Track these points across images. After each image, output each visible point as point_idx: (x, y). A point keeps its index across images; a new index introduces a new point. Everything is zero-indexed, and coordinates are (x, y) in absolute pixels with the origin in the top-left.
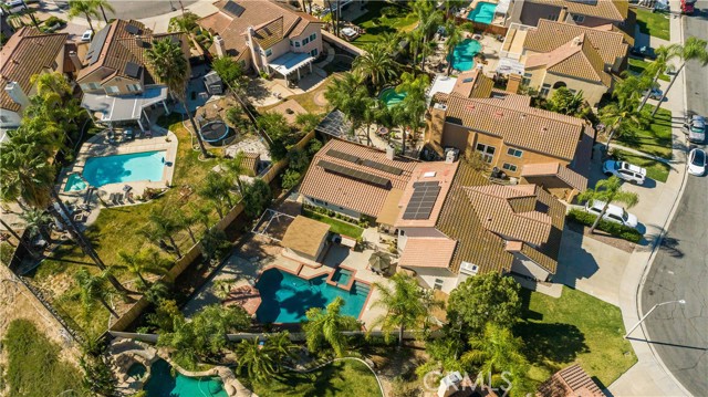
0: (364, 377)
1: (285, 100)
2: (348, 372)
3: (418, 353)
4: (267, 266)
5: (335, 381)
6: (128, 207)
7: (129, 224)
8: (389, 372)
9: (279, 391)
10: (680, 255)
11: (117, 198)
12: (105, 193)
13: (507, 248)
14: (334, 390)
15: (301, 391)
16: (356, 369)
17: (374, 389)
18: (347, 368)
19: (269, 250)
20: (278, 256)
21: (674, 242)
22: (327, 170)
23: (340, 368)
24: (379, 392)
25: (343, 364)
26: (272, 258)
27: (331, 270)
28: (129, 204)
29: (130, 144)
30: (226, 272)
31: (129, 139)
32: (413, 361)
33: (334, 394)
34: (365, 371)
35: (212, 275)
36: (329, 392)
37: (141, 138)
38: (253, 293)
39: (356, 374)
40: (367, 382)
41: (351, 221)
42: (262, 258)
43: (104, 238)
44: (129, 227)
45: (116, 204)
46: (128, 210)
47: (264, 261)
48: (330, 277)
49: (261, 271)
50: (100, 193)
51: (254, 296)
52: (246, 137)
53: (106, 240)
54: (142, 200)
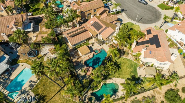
0: (120, 59)
1: (37, 36)
2: (118, 61)
3: (121, 49)
4: (83, 62)
5: (118, 63)
6: (38, 84)
7: (44, 85)
8: (122, 55)
9: (114, 74)
10: (126, 10)
11: (31, 86)
12: (26, 88)
13: (114, 24)
14: (120, 65)
15: (117, 70)
16: (118, 59)
17: (124, 59)
18: (117, 60)
19: (79, 60)
20: (82, 59)
21: (123, 9)
22: (72, 37)
23: (116, 61)
24: (125, 58)
25: (116, 60)
26: (82, 61)
27: (93, 52)
28: (37, 83)
29: (12, 75)
30: (78, 71)
31: (10, 74)
32: (122, 50)
33: (121, 65)
34: (119, 58)
35: (77, 73)
36: (120, 66)
37: (13, 71)
38: (88, 68)
39: (119, 60)
40: (122, 59)
41: (85, 43)
42: (80, 62)
43: (43, 94)
44: (45, 86)
45: (33, 86)
46: (39, 84)
47: (81, 62)
48: (95, 53)
49: (84, 64)
50: (25, 89)
51: (89, 68)
52: (41, 49)
53: (45, 93)
54: (39, 79)
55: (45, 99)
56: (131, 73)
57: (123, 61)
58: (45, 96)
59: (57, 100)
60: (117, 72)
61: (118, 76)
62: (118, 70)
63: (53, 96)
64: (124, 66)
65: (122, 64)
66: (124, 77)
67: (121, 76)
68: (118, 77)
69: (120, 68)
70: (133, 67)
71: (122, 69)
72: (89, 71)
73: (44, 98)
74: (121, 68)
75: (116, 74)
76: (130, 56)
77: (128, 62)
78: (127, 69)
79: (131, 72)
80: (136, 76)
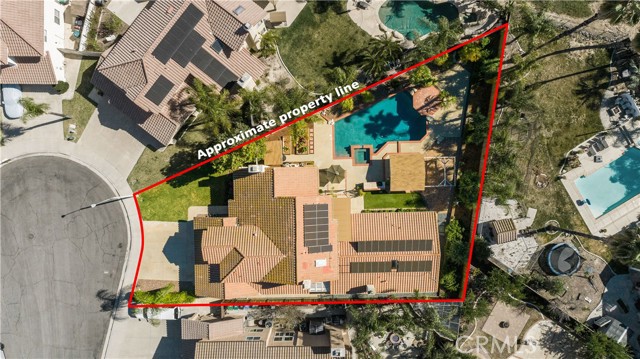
4: (426, 138)
6: (582, 141)
7: (568, 125)
10: (99, 294)
12: (615, 145)
13: (235, 218)
17: (301, 78)
19: (433, 155)
20: (423, 151)
21: (104, 307)
26: (427, 148)
27: (374, 157)
28: (584, 144)
30: (456, 120)
33: (327, 63)
35: (465, 111)
36: (331, 63)
38: (424, 110)
42: (435, 144)
43: (578, 103)
44: (565, 122)
45: (595, 140)
46: (579, 138)
47: (432, 142)
48: (372, 151)
49: (429, 132)
50: (619, 144)
51: (422, 108)
52: (528, 268)
53: (574, 102)
54: (575, 153)
55: (579, 85)
56: (318, 21)
57: (309, 72)
58: (578, 93)
59: (552, 66)
60: (352, 50)
61: (359, 37)
62: (348, 53)
63: (557, 82)
64: (321, 55)
65: (322, 63)
66: (347, 24)
67: (352, 32)
68: (364, 33)
69: (338, 55)
70: (295, 36)
71: (334, 49)
72: (426, 100)
73: (579, 88)
74: (335, 53)
75: (360, 45)
76: (275, 76)
77: (299, 60)
78: (320, 39)
79: (315, 25)
80: (311, 7)
